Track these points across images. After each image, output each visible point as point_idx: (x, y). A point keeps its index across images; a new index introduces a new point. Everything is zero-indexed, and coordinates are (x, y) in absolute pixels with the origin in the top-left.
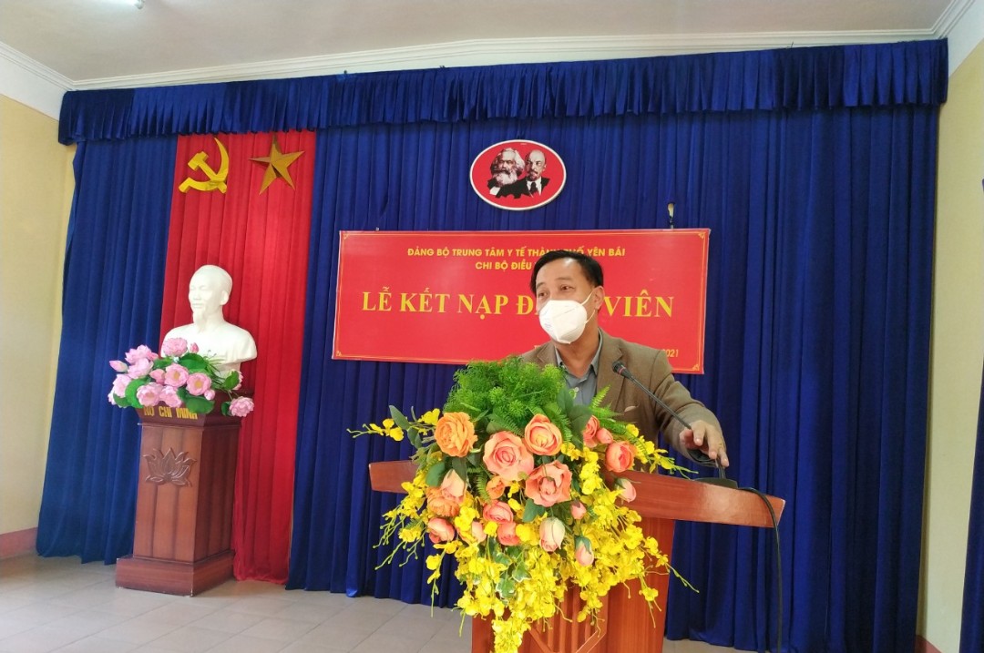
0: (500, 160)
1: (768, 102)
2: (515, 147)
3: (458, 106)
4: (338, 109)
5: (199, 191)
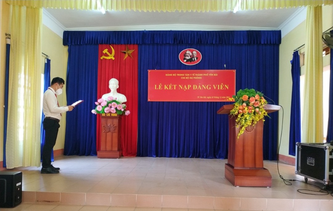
0: (186, 53)
1: (245, 42)
2: (189, 50)
3: (176, 40)
4: (145, 39)
5: (106, 59)
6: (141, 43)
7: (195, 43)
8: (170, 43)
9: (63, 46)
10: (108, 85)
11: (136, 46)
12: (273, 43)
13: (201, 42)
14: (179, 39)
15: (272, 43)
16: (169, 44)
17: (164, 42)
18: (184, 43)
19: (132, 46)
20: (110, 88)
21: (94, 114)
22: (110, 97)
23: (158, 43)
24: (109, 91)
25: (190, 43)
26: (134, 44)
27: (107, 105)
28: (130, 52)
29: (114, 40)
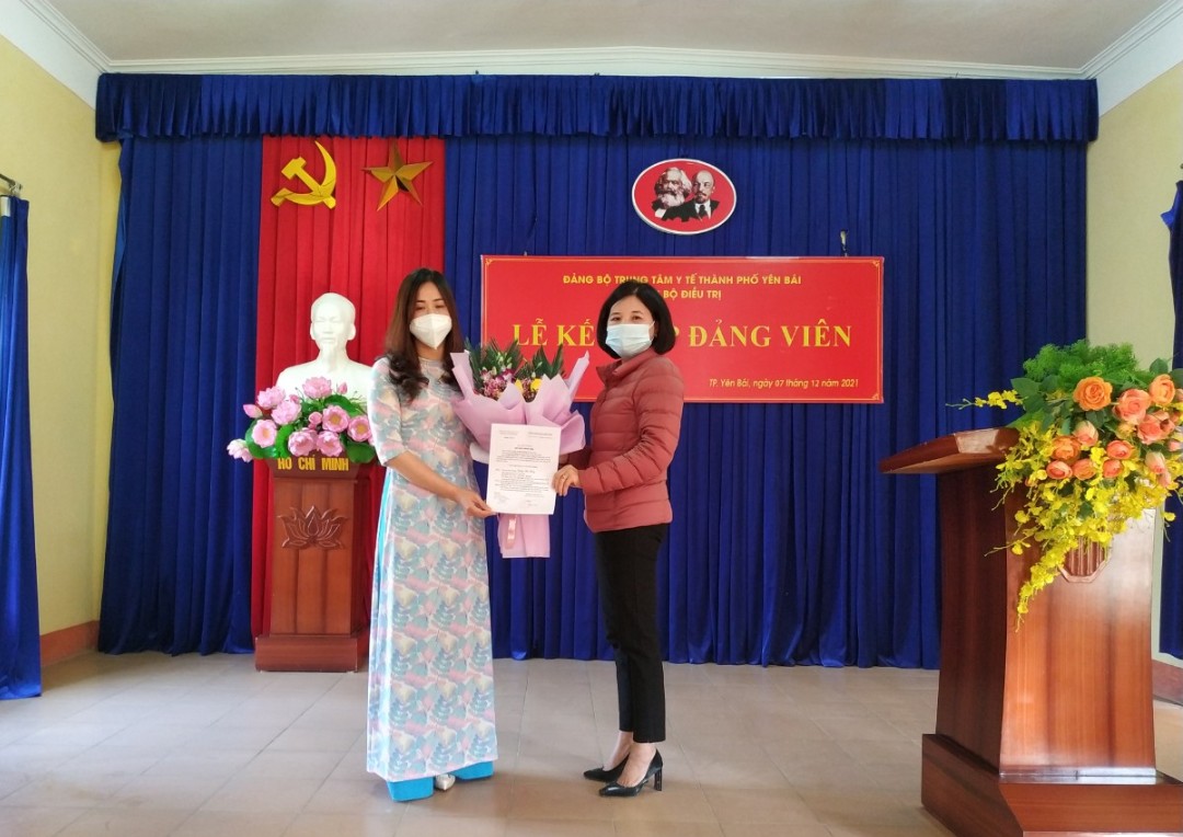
0: (665, 180)
1: (937, 133)
2: (681, 166)
3: (620, 120)
4: (479, 115)
5: (297, 205)
6: (458, 133)
7: (710, 133)
8: (595, 131)
9: (97, 143)
10: (307, 322)
11: (436, 147)
12: (1062, 133)
13: (736, 129)
14: (636, 114)
15: (1057, 136)
16: (589, 135)
17: (567, 130)
18: (656, 132)
19: (416, 146)
20: (313, 338)
21: (241, 459)
22: (314, 382)
23: (538, 131)
24: (309, 352)
25: (683, 131)
26: (426, 136)
27: (303, 421)
28: (409, 173)
29: (333, 116)
